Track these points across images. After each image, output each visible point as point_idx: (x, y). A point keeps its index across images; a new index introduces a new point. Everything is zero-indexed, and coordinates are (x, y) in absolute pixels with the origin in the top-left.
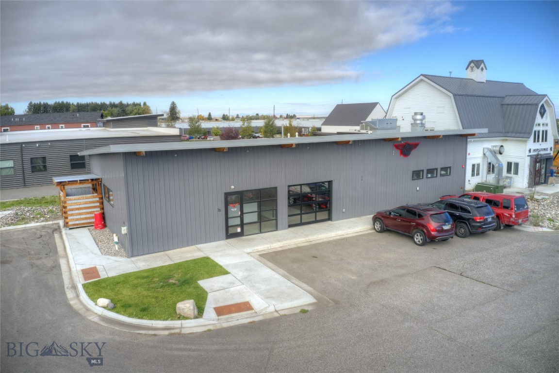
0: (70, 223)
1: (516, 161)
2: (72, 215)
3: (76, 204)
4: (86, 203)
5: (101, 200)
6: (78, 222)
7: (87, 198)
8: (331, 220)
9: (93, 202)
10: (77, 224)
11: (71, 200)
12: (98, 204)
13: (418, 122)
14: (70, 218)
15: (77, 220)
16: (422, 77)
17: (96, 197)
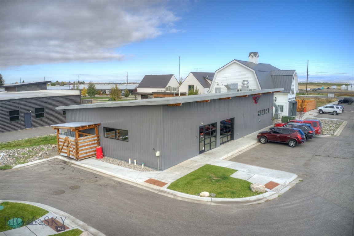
0: (80, 156)
1: (282, 105)
2: (82, 150)
3: (85, 142)
4: (90, 141)
5: (98, 139)
6: (84, 155)
7: (90, 138)
8: (234, 140)
9: (94, 140)
10: (85, 157)
11: (81, 140)
12: (96, 142)
13: (246, 85)
14: (80, 152)
15: (85, 153)
16: (235, 61)
17: (96, 137)
